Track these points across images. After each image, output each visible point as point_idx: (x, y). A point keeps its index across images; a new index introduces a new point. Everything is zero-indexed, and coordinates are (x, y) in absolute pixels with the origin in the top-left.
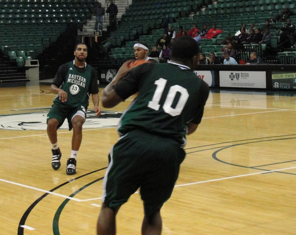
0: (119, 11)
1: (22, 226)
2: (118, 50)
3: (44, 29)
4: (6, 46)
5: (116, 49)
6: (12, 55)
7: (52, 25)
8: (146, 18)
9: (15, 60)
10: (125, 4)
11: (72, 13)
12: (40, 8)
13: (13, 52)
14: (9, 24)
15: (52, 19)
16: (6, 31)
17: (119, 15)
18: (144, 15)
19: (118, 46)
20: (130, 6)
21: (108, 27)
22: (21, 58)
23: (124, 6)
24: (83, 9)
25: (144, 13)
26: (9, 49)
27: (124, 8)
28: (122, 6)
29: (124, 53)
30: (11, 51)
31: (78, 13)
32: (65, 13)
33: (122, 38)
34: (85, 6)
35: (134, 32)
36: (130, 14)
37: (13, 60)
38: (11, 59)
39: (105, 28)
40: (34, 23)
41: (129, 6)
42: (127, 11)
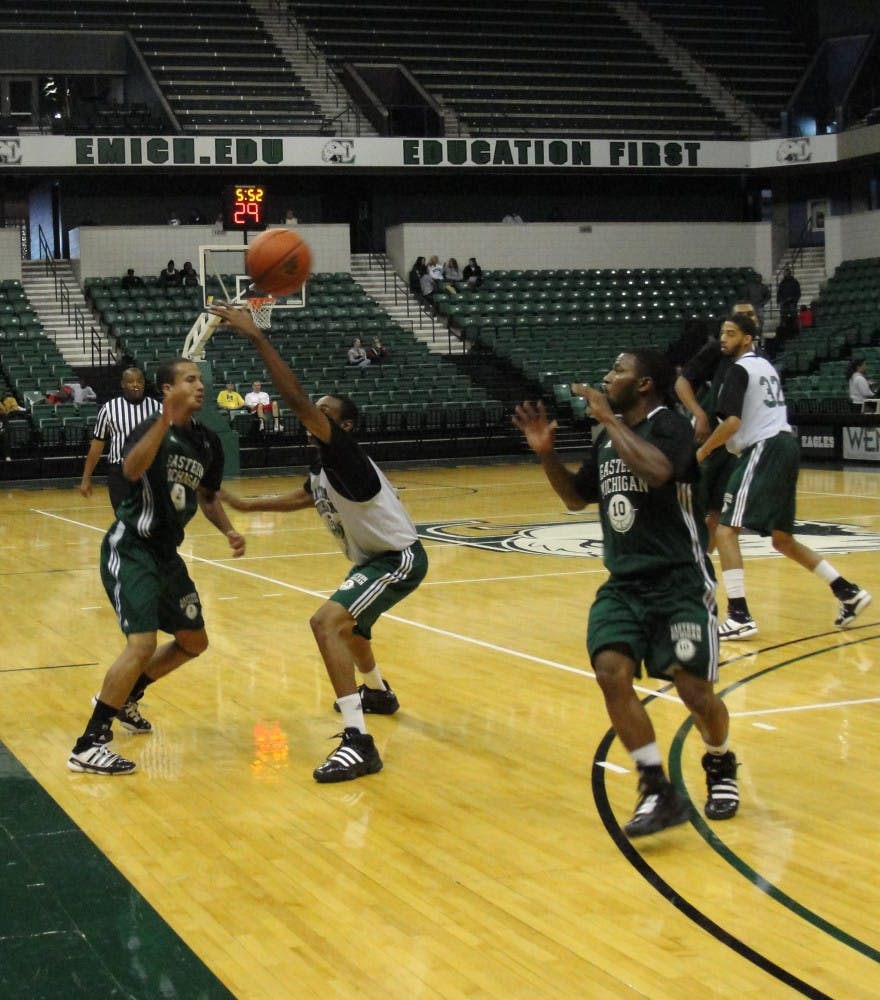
0: (802, 292)
1: (601, 764)
2: (802, 381)
3: (633, 334)
4: (549, 374)
5: (798, 378)
6: (562, 391)
7: (650, 326)
8: (868, 307)
9: (568, 403)
10: (819, 277)
11: (696, 298)
13: (564, 386)
14: (556, 324)
15: (649, 311)
16: (548, 340)
18: (864, 301)
19: (799, 373)
20: (830, 281)
21: (780, 330)
22: (581, 398)
23: (818, 280)
24: (720, 288)
25: (862, 296)
26: (556, 380)
27: (816, 286)
28: (813, 280)
29: (815, 389)
30: (560, 383)
31: (710, 298)
32: (678, 298)
33: (811, 353)
34: (726, 282)
35: (841, 340)
36: (830, 298)
37: (564, 403)
38: (559, 400)
39: (770, 331)
40: (610, 322)
41: (826, 280)
42: (822, 292)
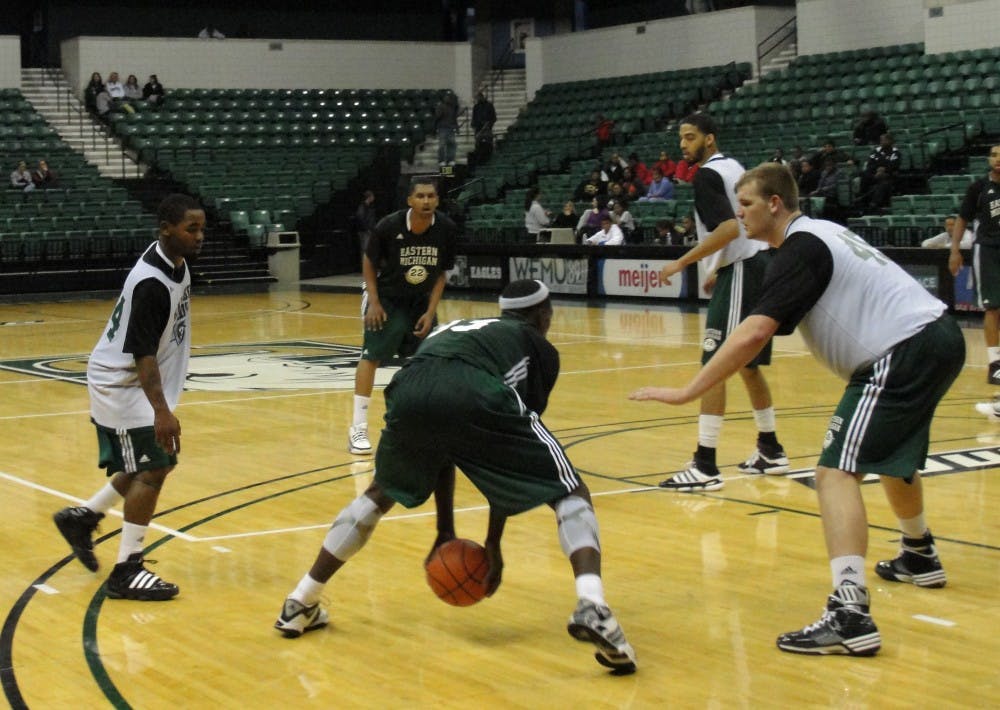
0: (498, 117)
2: (486, 209)
3: (322, 158)
4: (227, 200)
5: (483, 206)
6: (240, 219)
7: (340, 150)
8: (562, 133)
9: (245, 231)
10: (521, 100)
11: (390, 121)
12: (315, 111)
13: (242, 213)
14: (239, 147)
15: (340, 134)
16: (229, 163)
17: (500, 127)
18: (559, 127)
19: (488, 200)
20: (530, 104)
21: (471, 156)
22: (259, 226)
23: (516, 104)
24: (416, 111)
25: (558, 121)
26: (234, 206)
27: (517, 110)
28: (513, 104)
29: (499, 217)
30: (238, 210)
31: (405, 121)
32: (373, 121)
33: (500, 181)
34: (423, 104)
35: (530, 166)
36: (527, 123)
37: (241, 231)
38: (236, 228)
39: (462, 157)
40: (297, 146)
41: (525, 103)
42: (521, 116)
